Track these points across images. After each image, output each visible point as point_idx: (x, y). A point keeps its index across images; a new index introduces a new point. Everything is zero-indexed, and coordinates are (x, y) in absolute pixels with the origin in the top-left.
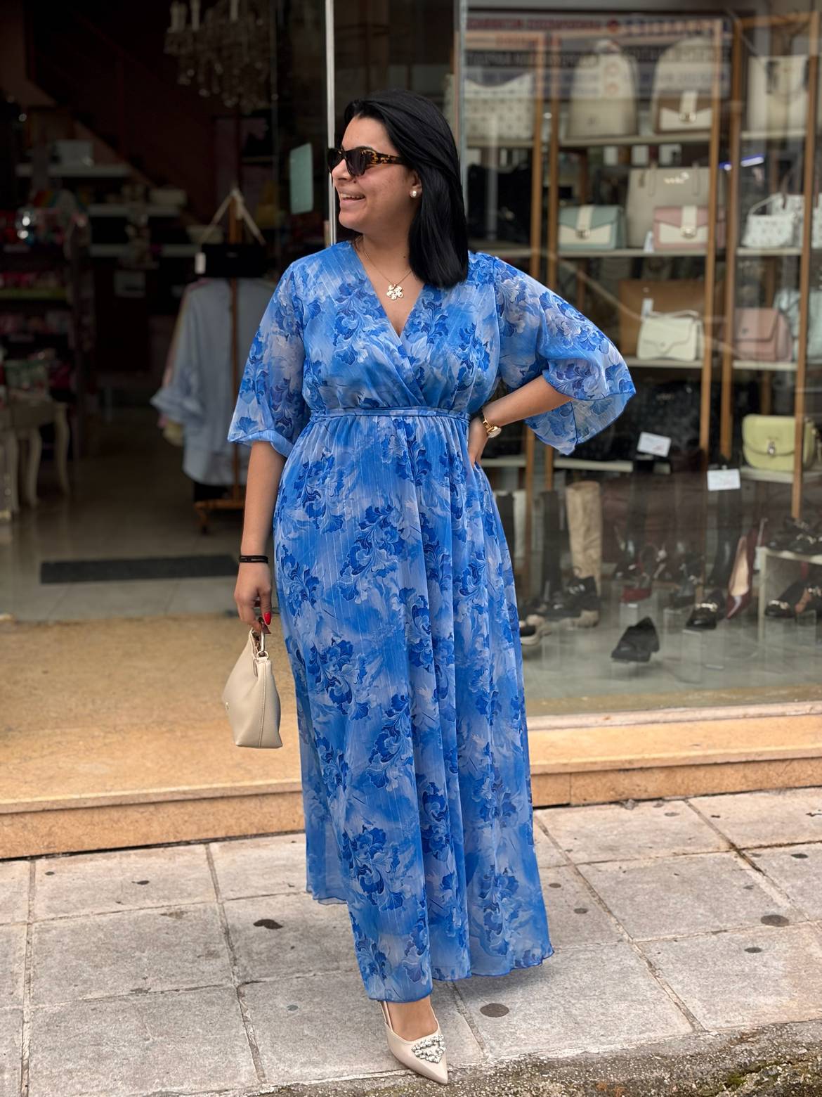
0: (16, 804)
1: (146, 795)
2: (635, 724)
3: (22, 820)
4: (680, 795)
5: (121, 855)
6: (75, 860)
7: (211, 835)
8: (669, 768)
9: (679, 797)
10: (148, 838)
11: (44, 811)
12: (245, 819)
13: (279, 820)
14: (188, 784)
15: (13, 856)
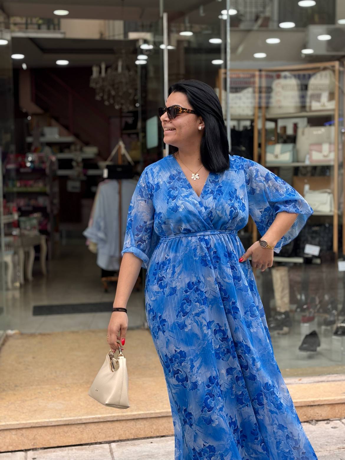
0: (18, 424)
1: (81, 419)
2: (313, 383)
3: (21, 432)
4: (337, 418)
5: (69, 450)
6: (46, 452)
7: (112, 439)
8: (332, 405)
9: (337, 419)
10: (81, 441)
11: (32, 427)
12: (128, 431)
13: (144, 431)
14: (101, 414)
15: (17, 449)
